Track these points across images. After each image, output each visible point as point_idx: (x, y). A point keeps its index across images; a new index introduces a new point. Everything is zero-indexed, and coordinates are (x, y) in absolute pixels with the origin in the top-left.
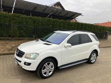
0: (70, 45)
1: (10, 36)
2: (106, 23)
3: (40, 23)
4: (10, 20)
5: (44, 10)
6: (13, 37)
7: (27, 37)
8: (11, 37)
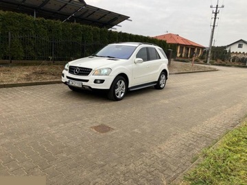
0: (141, 59)
1: (5, 58)
2: (164, 36)
3: (61, 33)
4: (4, 26)
5: (62, 8)
6: (12, 59)
7: (39, 59)
8: (8, 59)
